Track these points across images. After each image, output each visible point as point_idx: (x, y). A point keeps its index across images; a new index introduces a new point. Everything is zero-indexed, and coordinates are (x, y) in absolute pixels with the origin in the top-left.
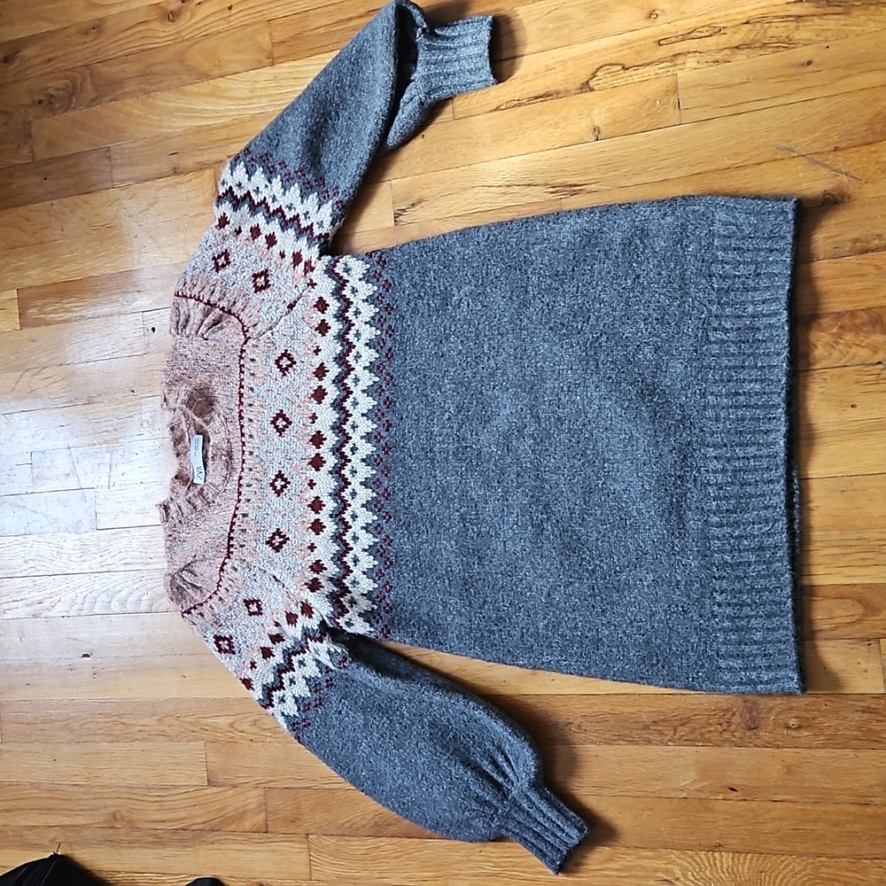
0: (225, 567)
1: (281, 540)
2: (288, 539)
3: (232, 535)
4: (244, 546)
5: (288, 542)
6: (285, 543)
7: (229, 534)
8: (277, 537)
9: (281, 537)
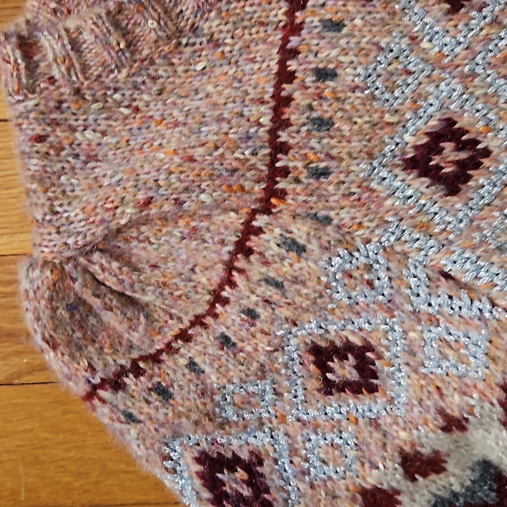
0: (254, 242)
1: (463, 155)
2: (487, 153)
3: (283, 136)
4: (325, 173)
5: (486, 162)
6: (477, 166)
7: (273, 133)
8: (448, 146)
9: (461, 146)
